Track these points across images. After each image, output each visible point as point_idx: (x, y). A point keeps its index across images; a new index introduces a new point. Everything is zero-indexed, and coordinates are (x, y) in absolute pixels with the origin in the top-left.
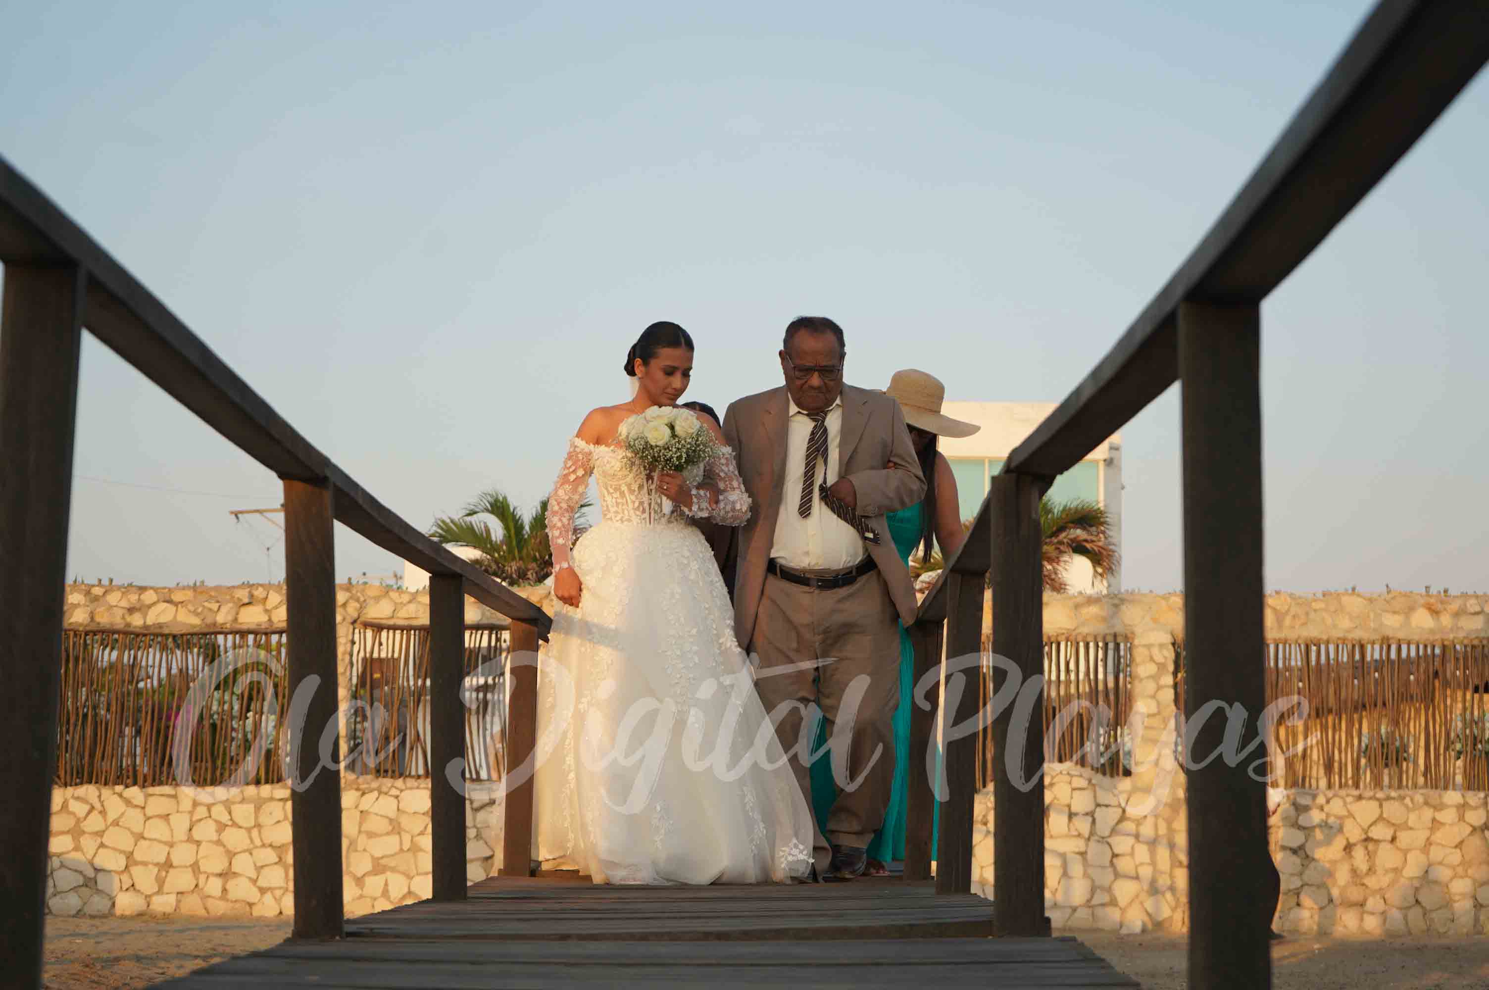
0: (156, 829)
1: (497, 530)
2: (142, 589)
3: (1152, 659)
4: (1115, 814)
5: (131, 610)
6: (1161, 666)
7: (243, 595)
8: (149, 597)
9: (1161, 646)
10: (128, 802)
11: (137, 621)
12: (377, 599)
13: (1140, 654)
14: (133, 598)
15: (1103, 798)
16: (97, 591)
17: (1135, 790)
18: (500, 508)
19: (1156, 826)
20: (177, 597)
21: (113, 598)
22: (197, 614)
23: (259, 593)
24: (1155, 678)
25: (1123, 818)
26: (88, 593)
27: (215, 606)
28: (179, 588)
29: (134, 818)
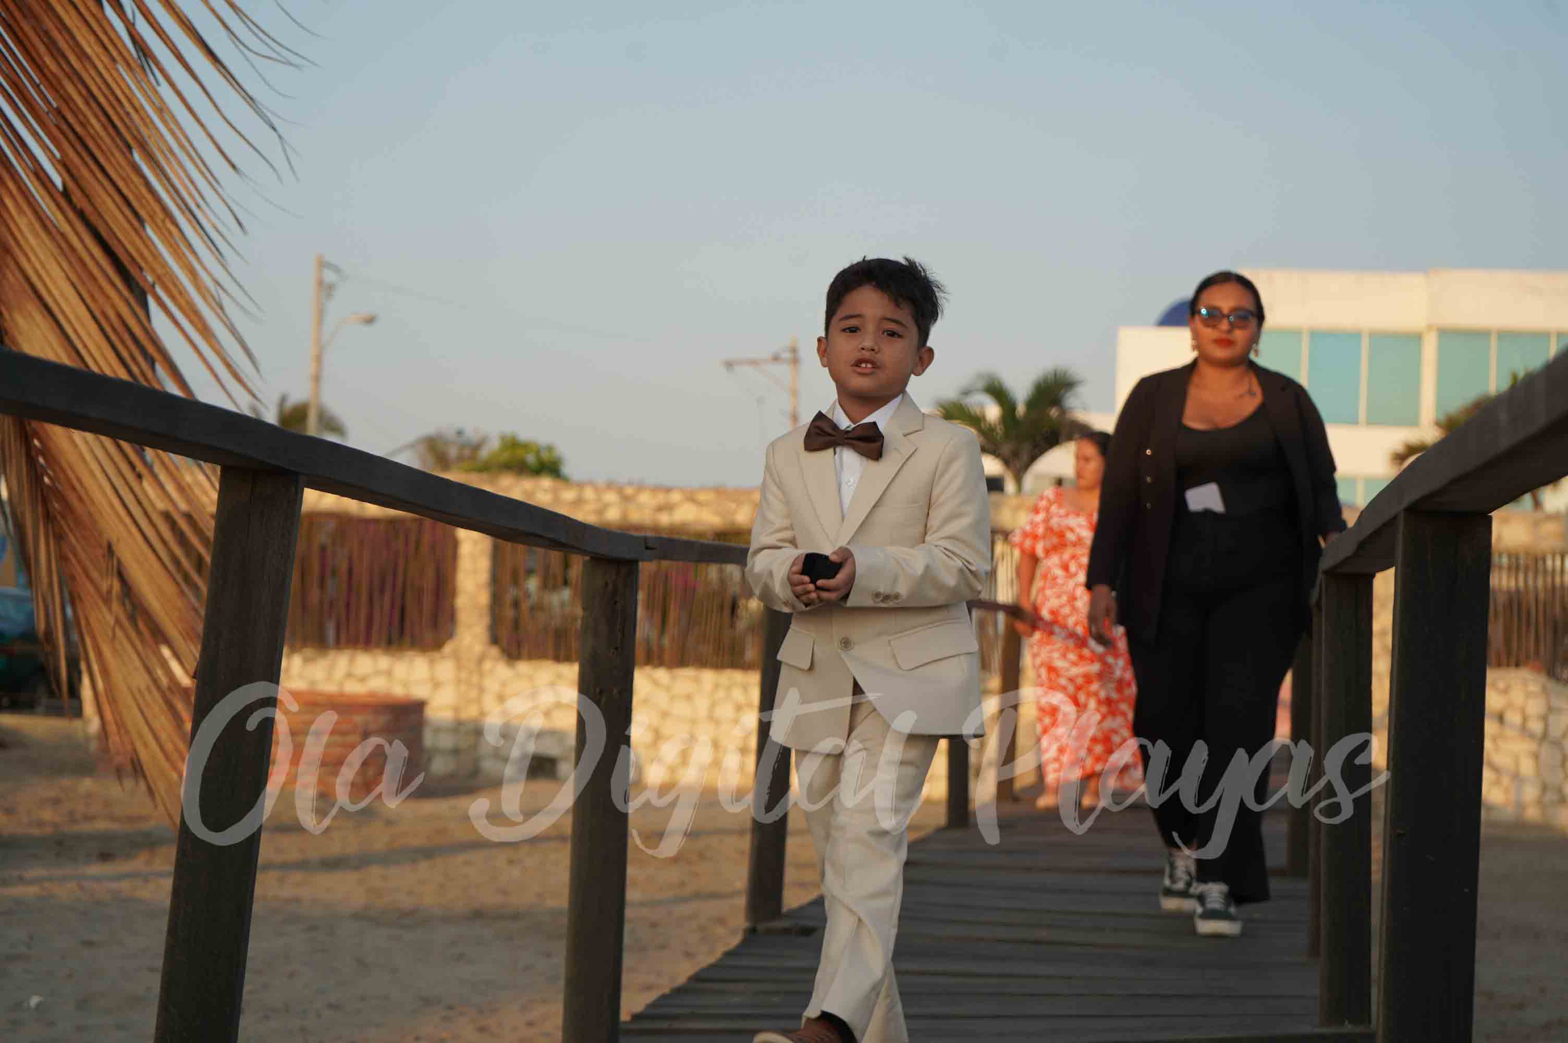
0: (681, 709)
1: (993, 412)
2: (668, 490)
4: (1566, 718)
5: (660, 509)
8: (676, 497)
10: (656, 683)
11: (664, 519)
14: (661, 498)
15: (1555, 702)
16: (629, 491)
18: (997, 392)
20: (702, 497)
21: (645, 498)
22: (716, 513)
26: (620, 491)
27: (734, 507)
28: (703, 489)
29: (662, 698)
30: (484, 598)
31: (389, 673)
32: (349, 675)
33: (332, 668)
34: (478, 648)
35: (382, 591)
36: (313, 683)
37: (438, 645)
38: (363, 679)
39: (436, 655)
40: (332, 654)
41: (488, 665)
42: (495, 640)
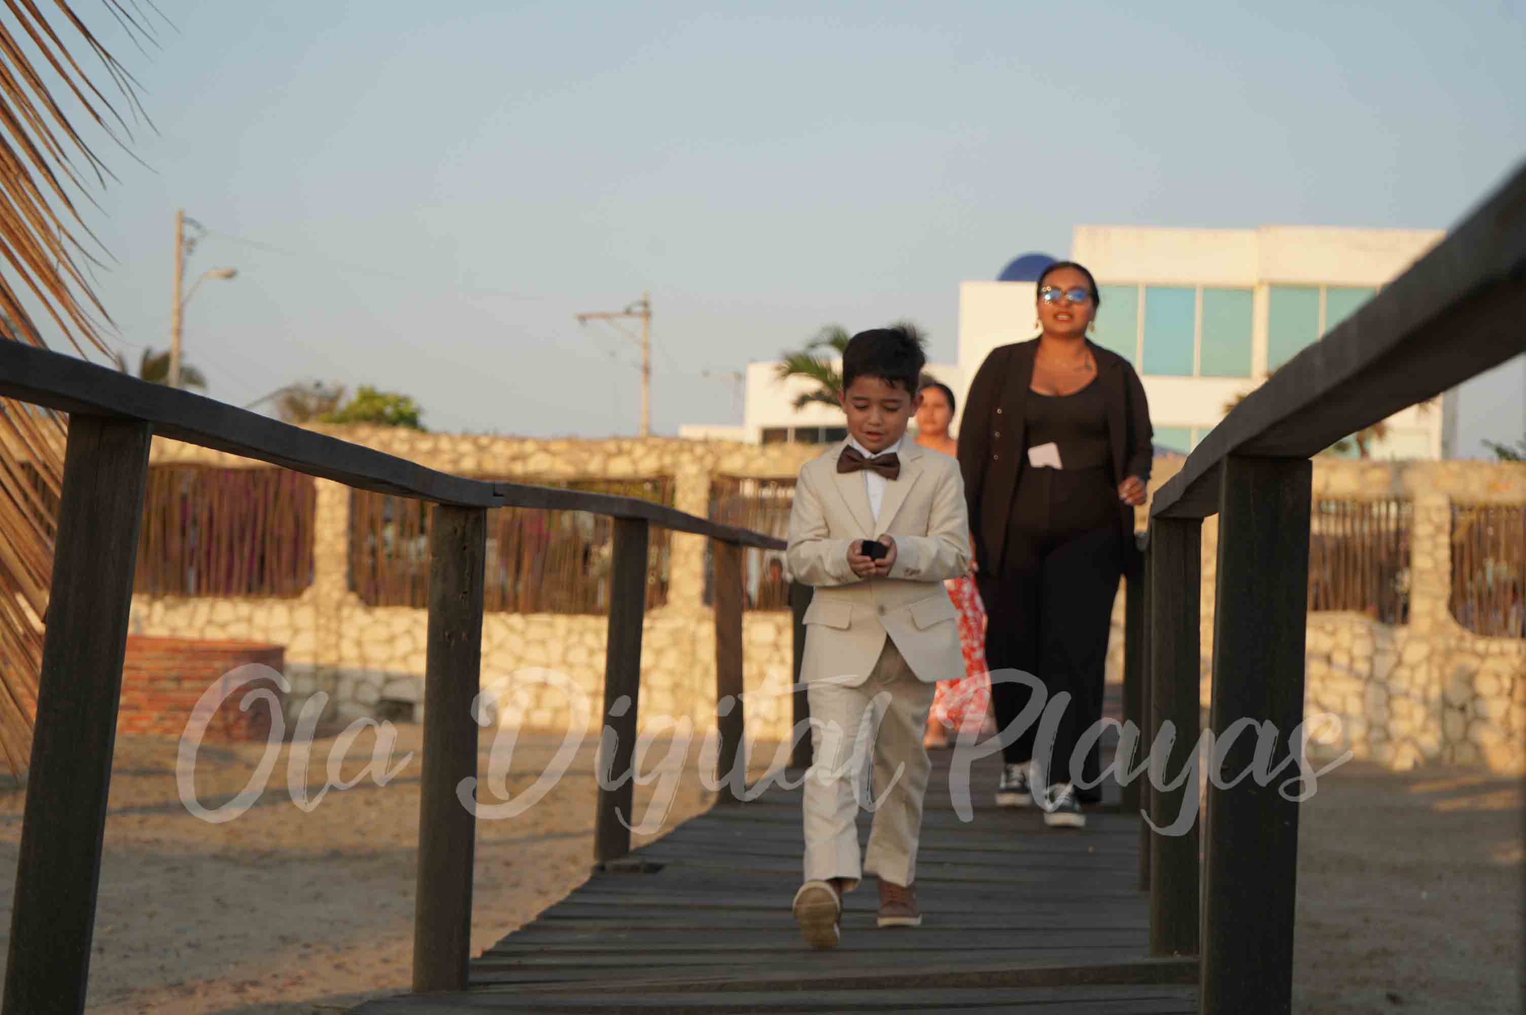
0: (536, 653)
2: (523, 440)
3: (1430, 520)
4: (1391, 659)
5: (514, 458)
6: (1439, 529)
7: (611, 447)
8: (529, 447)
9: (1439, 509)
10: (511, 629)
11: (518, 469)
12: (730, 453)
13: (1419, 516)
14: (515, 448)
15: (1380, 644)
16: (484, 441)
17: (1410, 638)
19: (1429, 672)
20: (554, 447)
21: (499, 448)
22: (569, 462)
23: (626, 446)
24: (1433, 537)
25: (1399, 663)
26: (475, 441)
27: (585, 456)
28: (557, 439)
29: (515, 643)
30: (342, 546)
31: (249, 620)
32: (210, 622)
33: (192, 616)
34: (336, 595)
35: (242, 539)
36: (174, 629)
37: (297, 593)
38: (223, 626)
39: (296, 602)
40: (194, 601)
41: (346, 612)
42: (353, 587)
